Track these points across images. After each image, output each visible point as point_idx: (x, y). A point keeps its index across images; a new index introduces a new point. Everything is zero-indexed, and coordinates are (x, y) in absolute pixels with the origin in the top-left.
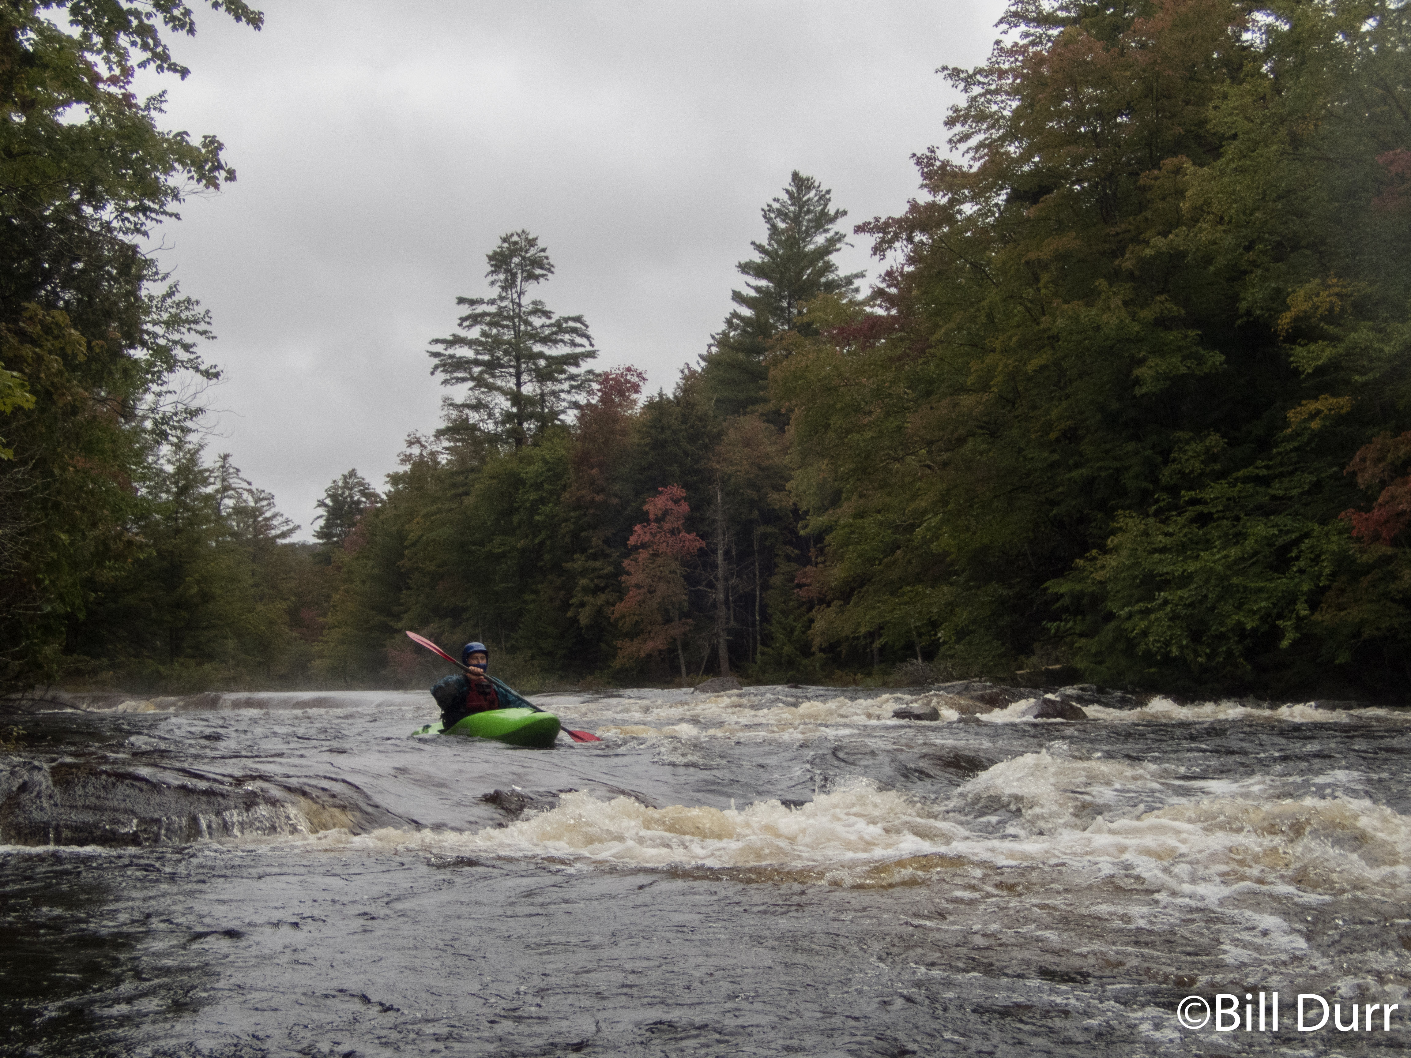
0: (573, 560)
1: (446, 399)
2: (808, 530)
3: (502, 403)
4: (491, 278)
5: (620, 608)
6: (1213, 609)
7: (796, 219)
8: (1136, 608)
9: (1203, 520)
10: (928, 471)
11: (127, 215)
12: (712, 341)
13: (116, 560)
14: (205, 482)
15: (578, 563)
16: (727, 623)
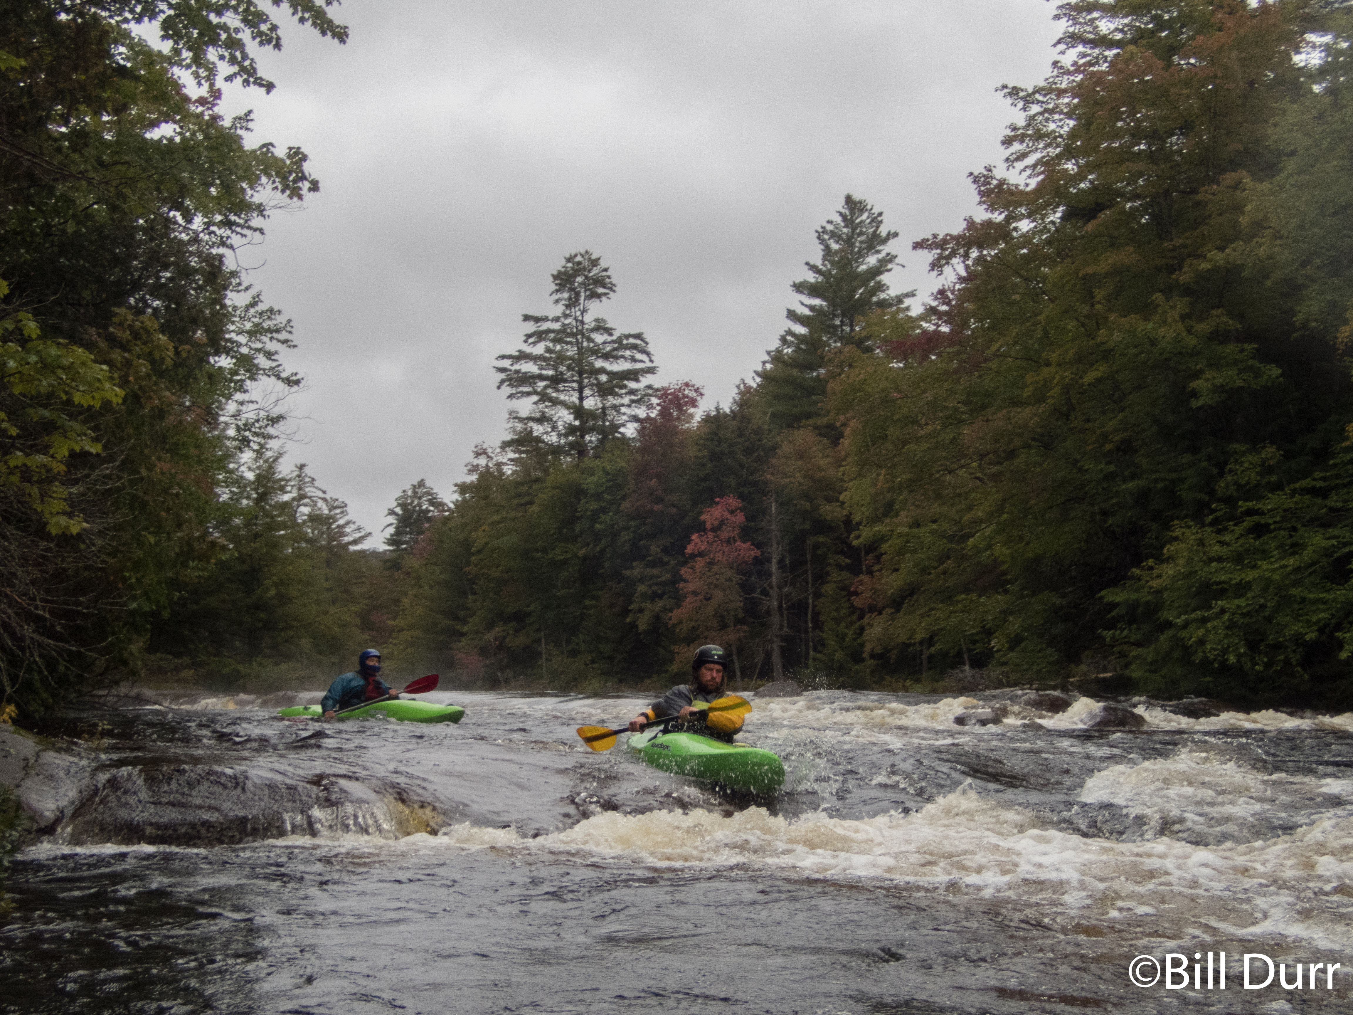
0: (632, 568)
1: (511, 413)
2: (861, 540)
3: (565, 417)
4: (555, 297)
5: (677, 614)
6: (1269, 620)
7: (849, 241)
8: (1193, 616)
9: (1259, 530)
10: (979, 483)
11: (213, 228)
12: (767, 358)
13: (200, 561)
14: (283, 490)
15: (637, 570)
16: (781, 629)
